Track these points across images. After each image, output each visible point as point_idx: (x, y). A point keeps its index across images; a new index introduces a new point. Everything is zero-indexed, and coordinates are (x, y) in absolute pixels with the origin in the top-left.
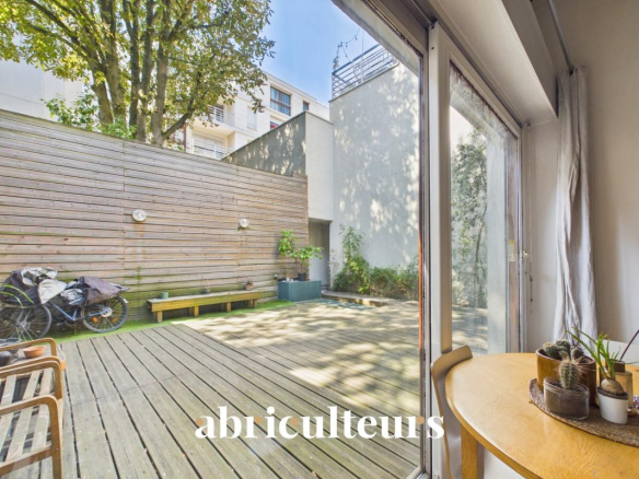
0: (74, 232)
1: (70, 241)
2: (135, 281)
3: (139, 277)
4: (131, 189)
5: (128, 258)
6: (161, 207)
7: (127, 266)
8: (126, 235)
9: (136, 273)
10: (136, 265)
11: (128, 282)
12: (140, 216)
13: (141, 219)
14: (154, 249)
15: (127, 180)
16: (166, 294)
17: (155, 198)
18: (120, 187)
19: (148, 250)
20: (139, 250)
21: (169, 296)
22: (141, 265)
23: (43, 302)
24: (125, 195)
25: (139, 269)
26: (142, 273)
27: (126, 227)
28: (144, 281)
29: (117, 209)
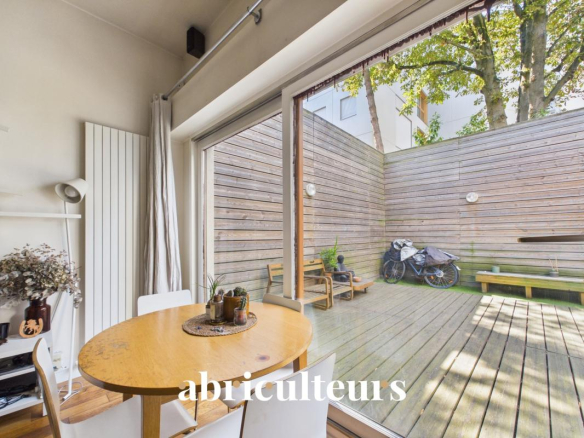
0: (427, 216)
1: (425, 222)
2: (469, 254)
3: (472, 250)
4: (466, 176)
5: (464, 234)
6: (494, 186)
7: (463, 240)
8: (462, 216)
9: (470, 247)
10: (470, 240)
11: (463, 253)
12: (472, 197)
13: (474, 200)
14: (486, 226)
15: (461, 170)
16: (497, 269)
17: (488, 179)
18: (457, 178)
19: (480, 227)
20: (473, 227)
21: (501, 271)
22: (475, 240)
23: (402, 260)
24: (461, 183)
25: (472, 244)
26: (475, 247)
27: (461, 209)
28: (476, 254)
29: (454, 196)
